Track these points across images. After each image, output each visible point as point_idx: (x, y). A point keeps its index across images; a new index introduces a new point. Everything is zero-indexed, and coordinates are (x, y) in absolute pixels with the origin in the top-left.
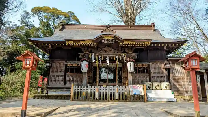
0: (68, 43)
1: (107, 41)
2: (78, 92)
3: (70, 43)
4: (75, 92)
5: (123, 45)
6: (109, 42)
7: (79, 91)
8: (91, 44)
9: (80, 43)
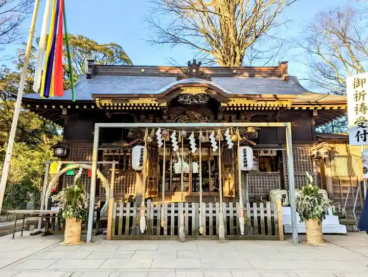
0: (101, 104)
1: (192, 100)
2: (124, 218)
3: (105, 104)
4: (117, 218)
5: (228, 109)
6: (196, 102)
7: (128, 215)
8: (153, 105)
9: (128, 105)
